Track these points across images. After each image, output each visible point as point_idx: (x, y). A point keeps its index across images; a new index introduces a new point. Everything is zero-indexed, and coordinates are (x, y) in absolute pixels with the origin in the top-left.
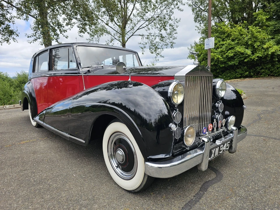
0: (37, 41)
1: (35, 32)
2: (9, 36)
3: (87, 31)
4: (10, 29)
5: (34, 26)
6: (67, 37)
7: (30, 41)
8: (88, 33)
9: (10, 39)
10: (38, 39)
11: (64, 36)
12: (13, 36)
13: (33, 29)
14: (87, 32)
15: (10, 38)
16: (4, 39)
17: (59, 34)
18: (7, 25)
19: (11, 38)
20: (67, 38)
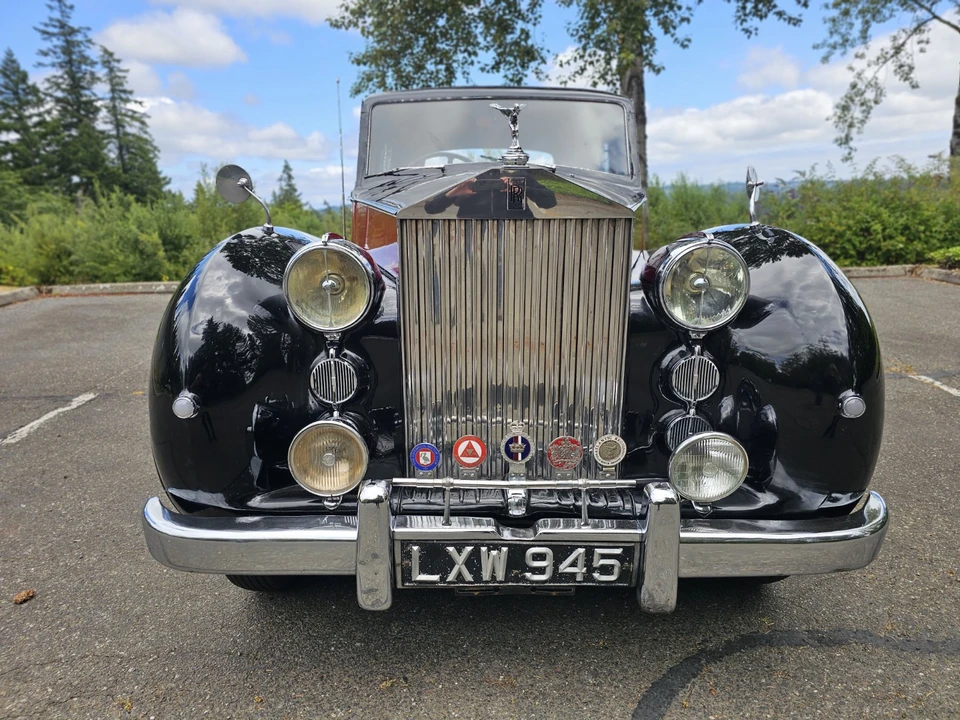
0: (586, 73)
1: (584, 41)
2: (523, 66)
3: (775, 6)
4: (530, 42)
5: (581, 22)
6: (686, 43)
7: (564, 79)
8: (780, 14)
9: (526, 76)
10: (588, 67)
11: (676, 40)
12: (533, 65)
13: (575, 33)
14: (775, 10)
15: (525, 73)
16: (511, 77)
17: (654, 39)
18: (523, 31)
19: (528, 72)
20: (684, 46)
